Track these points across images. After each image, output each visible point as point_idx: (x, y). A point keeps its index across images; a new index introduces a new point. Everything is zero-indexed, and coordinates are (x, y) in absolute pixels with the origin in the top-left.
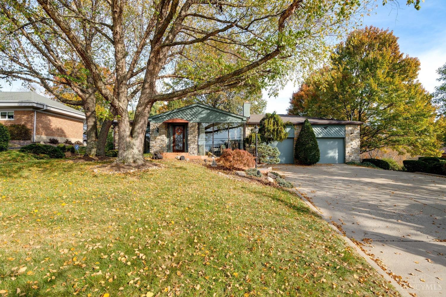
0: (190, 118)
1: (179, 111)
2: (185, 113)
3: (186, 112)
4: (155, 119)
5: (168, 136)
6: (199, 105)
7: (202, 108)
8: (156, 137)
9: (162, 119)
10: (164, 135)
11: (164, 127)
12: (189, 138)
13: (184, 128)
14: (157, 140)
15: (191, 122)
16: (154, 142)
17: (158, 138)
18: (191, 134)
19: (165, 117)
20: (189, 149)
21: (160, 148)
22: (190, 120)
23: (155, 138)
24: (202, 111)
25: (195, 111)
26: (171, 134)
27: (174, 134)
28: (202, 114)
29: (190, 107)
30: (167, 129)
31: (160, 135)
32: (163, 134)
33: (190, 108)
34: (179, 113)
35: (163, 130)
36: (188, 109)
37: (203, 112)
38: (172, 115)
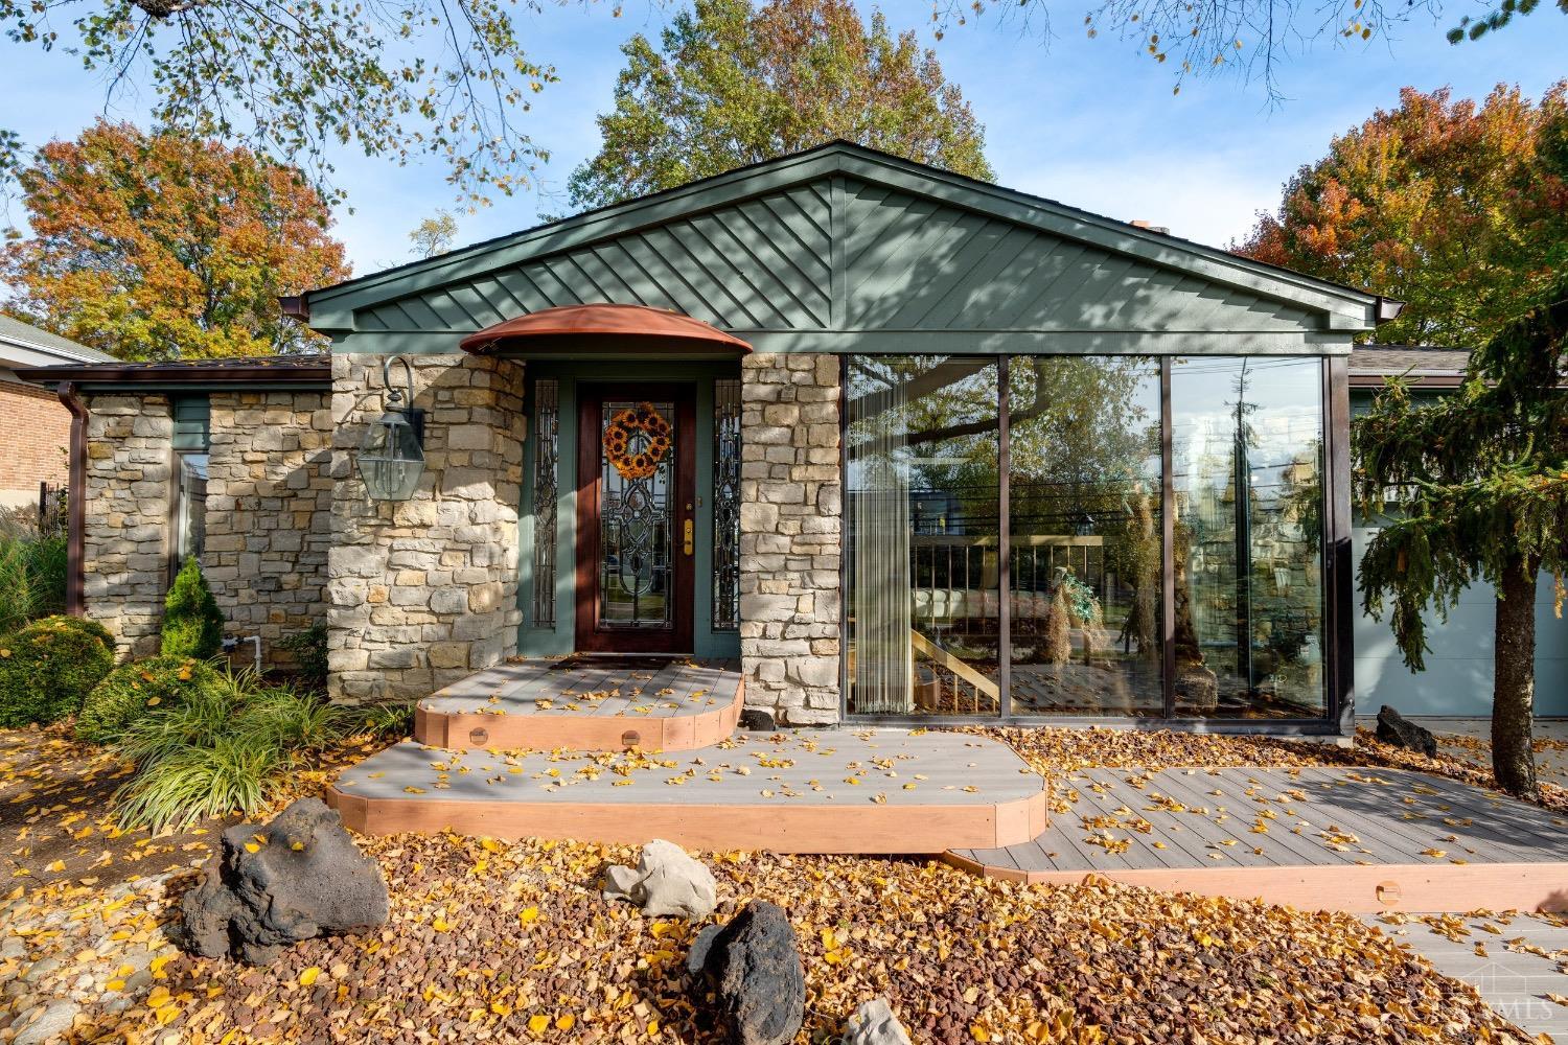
0: (759, 310)
1: (637, 233)
2: (708, 257)
3: (721, 239)
4: (390, 317)
5: (532, 497)
6: (854, 166)
7: (892, 194)
8: (395, 505)
9: (465, 311)
10: (485, 489)
11: (484, 397)
12: (749, 518)
13: (685, 415)
14: (403, 539)
15: (770, 349)
16: (372, 560)
17: (411, 512)
18: (774, 474)
19: (487, 288)
20: (750, 632)
21: (432, 628)
22: (761, 330)
23: (385, 514)
24: (886, 234)
25: (810, 237)
26: (562, 472)
27: (586, 475)
28: (879, 270)
29: (755, 186)
30: (519, 424)
31: (440, 483)
32: (472, 471)
33: (758, 198)
34: (641, 252)
35: (471, 436)
36: (733, 206)
37: (899, 248)
38: (561, 269)
